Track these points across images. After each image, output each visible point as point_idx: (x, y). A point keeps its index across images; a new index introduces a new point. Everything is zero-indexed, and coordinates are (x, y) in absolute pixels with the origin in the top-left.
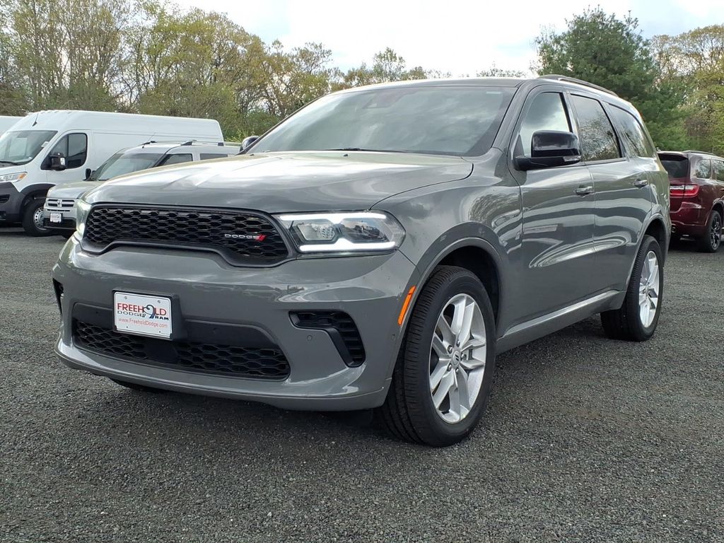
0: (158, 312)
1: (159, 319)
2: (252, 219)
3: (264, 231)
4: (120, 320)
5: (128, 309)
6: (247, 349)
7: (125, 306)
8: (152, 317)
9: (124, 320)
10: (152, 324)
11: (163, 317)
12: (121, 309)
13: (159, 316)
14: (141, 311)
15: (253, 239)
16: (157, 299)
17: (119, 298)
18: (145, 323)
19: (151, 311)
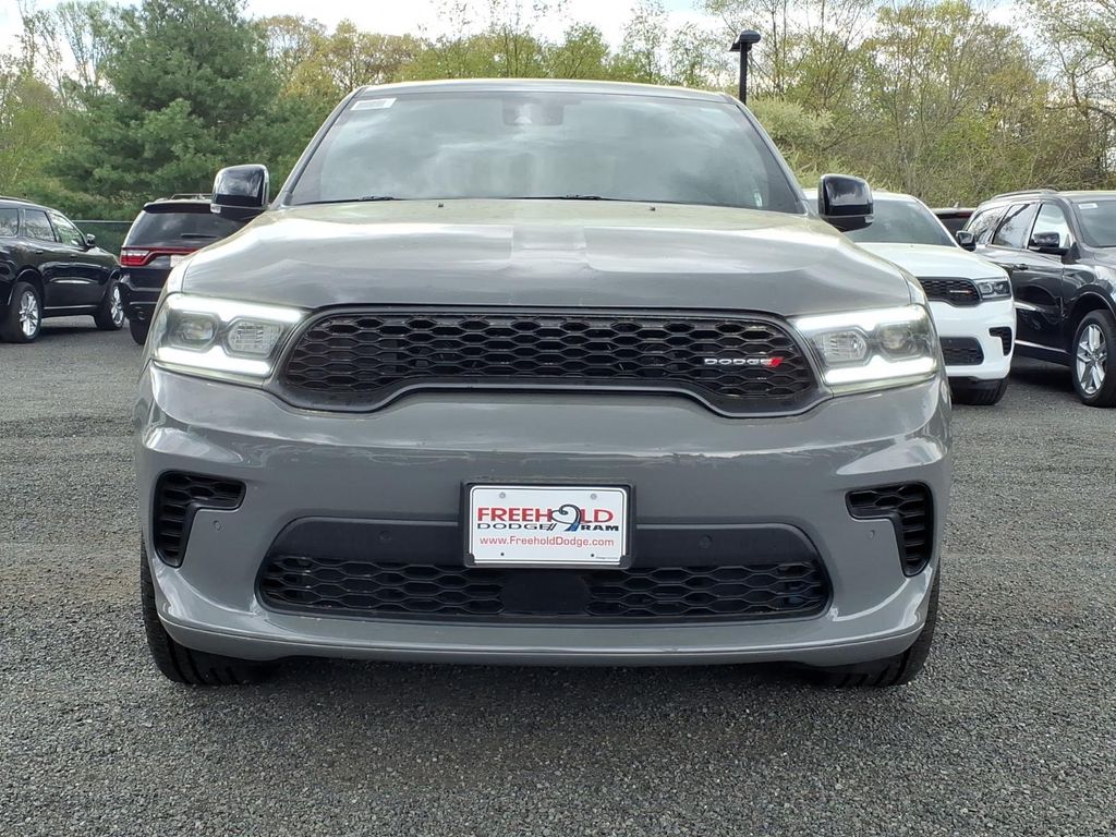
0: (589, 516)
1: (591, 531)
2: (754, 328)
3: (778, 348)
4: (484, 541)
5: (506, 517)
6: (753, 567)
7: (498, 512)
8: (573, 528)
9: (493, 541)
10: (574, 542)
11: (604, 525)
12: (487, 519)
13: (592, 525)
14: (544, 520)
15: (760, 365)
16: (588, 492)
17: (481, 498)
18: (555, 541)
19: (572, 516)
